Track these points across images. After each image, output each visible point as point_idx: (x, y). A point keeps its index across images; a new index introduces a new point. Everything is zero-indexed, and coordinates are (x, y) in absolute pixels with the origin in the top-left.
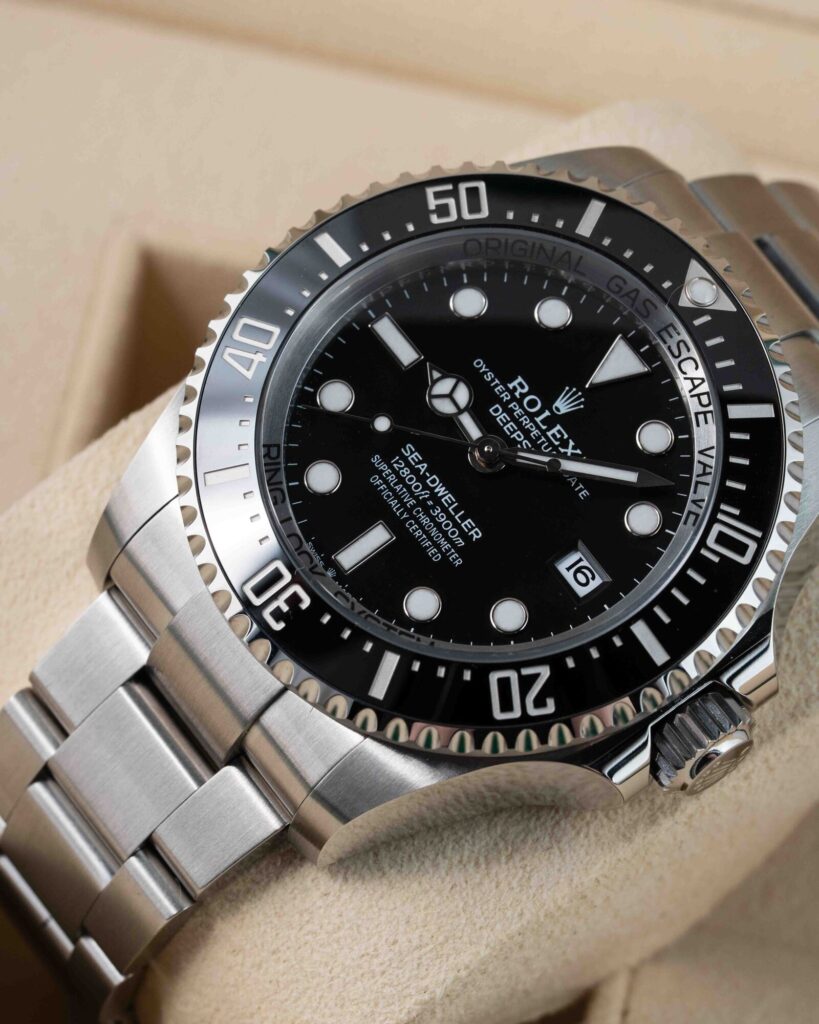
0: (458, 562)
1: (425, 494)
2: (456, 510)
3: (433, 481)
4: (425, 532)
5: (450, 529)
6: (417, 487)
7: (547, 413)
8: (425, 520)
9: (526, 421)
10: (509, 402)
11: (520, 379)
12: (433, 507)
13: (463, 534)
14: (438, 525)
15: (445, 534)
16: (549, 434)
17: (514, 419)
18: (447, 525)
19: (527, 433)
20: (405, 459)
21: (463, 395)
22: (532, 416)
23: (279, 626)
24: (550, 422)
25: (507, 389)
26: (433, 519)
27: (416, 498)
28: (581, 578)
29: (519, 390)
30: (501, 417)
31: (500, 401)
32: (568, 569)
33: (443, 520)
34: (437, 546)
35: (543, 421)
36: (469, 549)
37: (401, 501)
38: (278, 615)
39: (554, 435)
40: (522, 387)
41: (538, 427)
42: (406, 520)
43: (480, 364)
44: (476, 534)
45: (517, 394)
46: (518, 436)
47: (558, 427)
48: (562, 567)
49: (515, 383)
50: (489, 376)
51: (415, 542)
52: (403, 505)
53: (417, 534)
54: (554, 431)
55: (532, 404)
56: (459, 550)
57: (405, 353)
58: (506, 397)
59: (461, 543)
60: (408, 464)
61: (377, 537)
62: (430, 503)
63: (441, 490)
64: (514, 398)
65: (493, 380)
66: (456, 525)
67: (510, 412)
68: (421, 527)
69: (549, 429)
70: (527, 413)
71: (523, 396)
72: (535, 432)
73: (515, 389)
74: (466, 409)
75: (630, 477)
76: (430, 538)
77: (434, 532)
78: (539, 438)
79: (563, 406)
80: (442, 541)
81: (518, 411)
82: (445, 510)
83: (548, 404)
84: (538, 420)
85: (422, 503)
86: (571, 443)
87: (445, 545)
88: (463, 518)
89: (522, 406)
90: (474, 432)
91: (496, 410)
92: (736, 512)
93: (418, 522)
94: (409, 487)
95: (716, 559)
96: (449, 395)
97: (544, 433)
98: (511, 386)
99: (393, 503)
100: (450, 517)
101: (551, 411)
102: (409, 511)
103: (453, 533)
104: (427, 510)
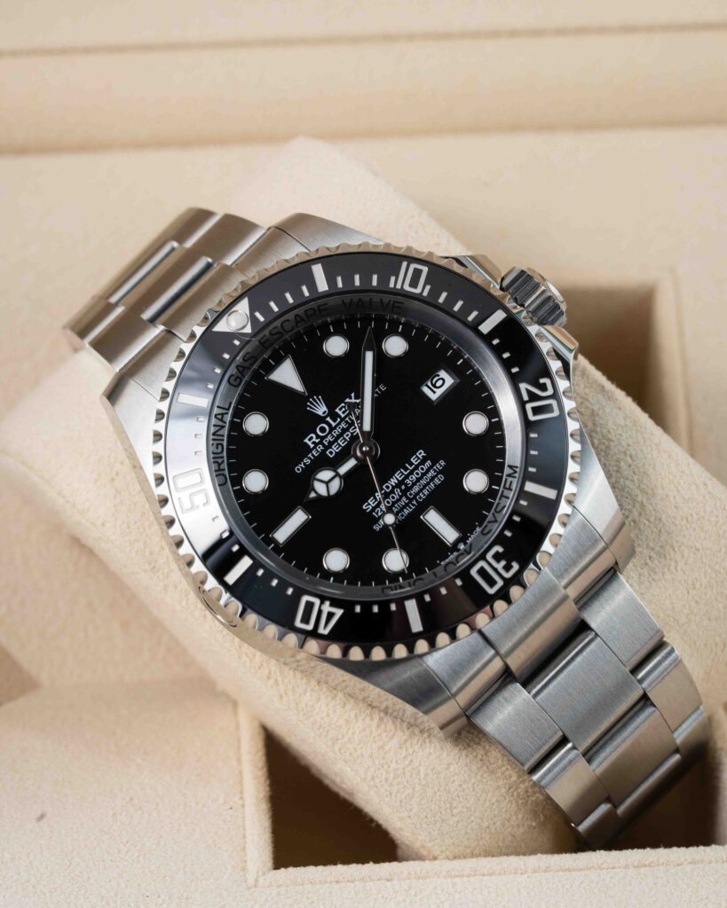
0: (443, 463)
1: (398, 491)
2: (406, 469)
3: (388, 487)
4: (424, 487)
5: (420, 471)
6: (393, 498)
7: (328, 419)
8: (416, 489)
9: (336, 433)
10: (324, 445)
11: (306, 440)
12: (406, 485)
13: (423, 462)
14: (418, 480)
15: (423, 474)
16: (343, 416)
17: (336, 440)
18: (417, 474)
19: (344, 431)
20: (374, 509)
21: (325, 475)
22: (332, 429)
23: (516, 567)
24: (334, 416)
25: (314, 448)
26: (414, 484)
27: (401, 497)
28: (439, 384)
29: (314, 440)
30: (335, 449)
31: (323, 452)
32: (434, 392)
33: (414, 477)
34: (432, 479)
35: (335, 422)
36: (432, 457)
37: (404, 507)
38: (507, 568)
39: (343, 413)
40: (311, 438)
41: (339, 423)
42: (417, 501)
43: (299, 469)
44: (421, 454)
45: (317, 441)
46: (347, 436)
47: (337, 410)
48: (434, 397)
49: (309, 443)
50: (307, 461)
51: (432, 493)
52: (407, 505)
53: (426, 493)
54: (340, 413)
55: (323, 430)
56: (434, 464)
57: (298, 518)
58: (320, 448)
59: (428, 463)
60: (378, 506)
61: (434, 519)
62: (403, 487)
63: (393, 481)
64: (321, 443)
65: (309, 458)
66: (417, 467)
67: (331, 444)
68: (421, 491)
69: (340, 417)
70: (330, 432)
71: (318, 437)
72: (343, 425)
73: (314, 443)
74: (335, 471)
75: (369, 356)
76: (428, 484)
77: (423, 482)
78: (347, 422)
79: (321, 410)
80: (429, 475)
81: (330, 438)
82: (407, 477)
83: (322, 420)
84: (334, 424)
85: (404, 493)
86: (348, 400)
87: (432, 473)
88: (411, 464)
89: (326, 436)
90: (351, 463)
91: (331, 453)
92: (393, 279)
93: (418, 494)
94: (394, 503)
95: (428, 287)
96: (326, 484)
97: (342, 419)
98: (312, 446)
99: (406, 512)
100: (411, 473)
101: (326, 417)
102: (411, 500)
103: (422, 469)
104: (409, 489)
